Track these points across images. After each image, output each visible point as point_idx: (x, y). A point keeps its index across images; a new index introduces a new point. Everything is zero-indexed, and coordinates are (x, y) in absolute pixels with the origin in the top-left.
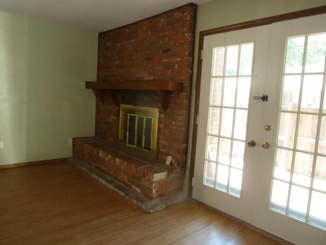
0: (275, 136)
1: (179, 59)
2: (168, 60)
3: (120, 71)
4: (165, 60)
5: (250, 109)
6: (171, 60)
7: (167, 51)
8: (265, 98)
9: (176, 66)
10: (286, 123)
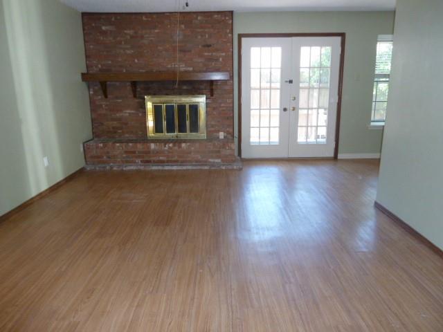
0: (298, 103)
1: (224, 54)
2: (210, 54)
3: (136, 61)
4: (206, 54)
5: (281, 90)
6: (214, 54)
7: (209, 46)
8: (291, 82)
9: (221, 59)
10: (303, 96)
